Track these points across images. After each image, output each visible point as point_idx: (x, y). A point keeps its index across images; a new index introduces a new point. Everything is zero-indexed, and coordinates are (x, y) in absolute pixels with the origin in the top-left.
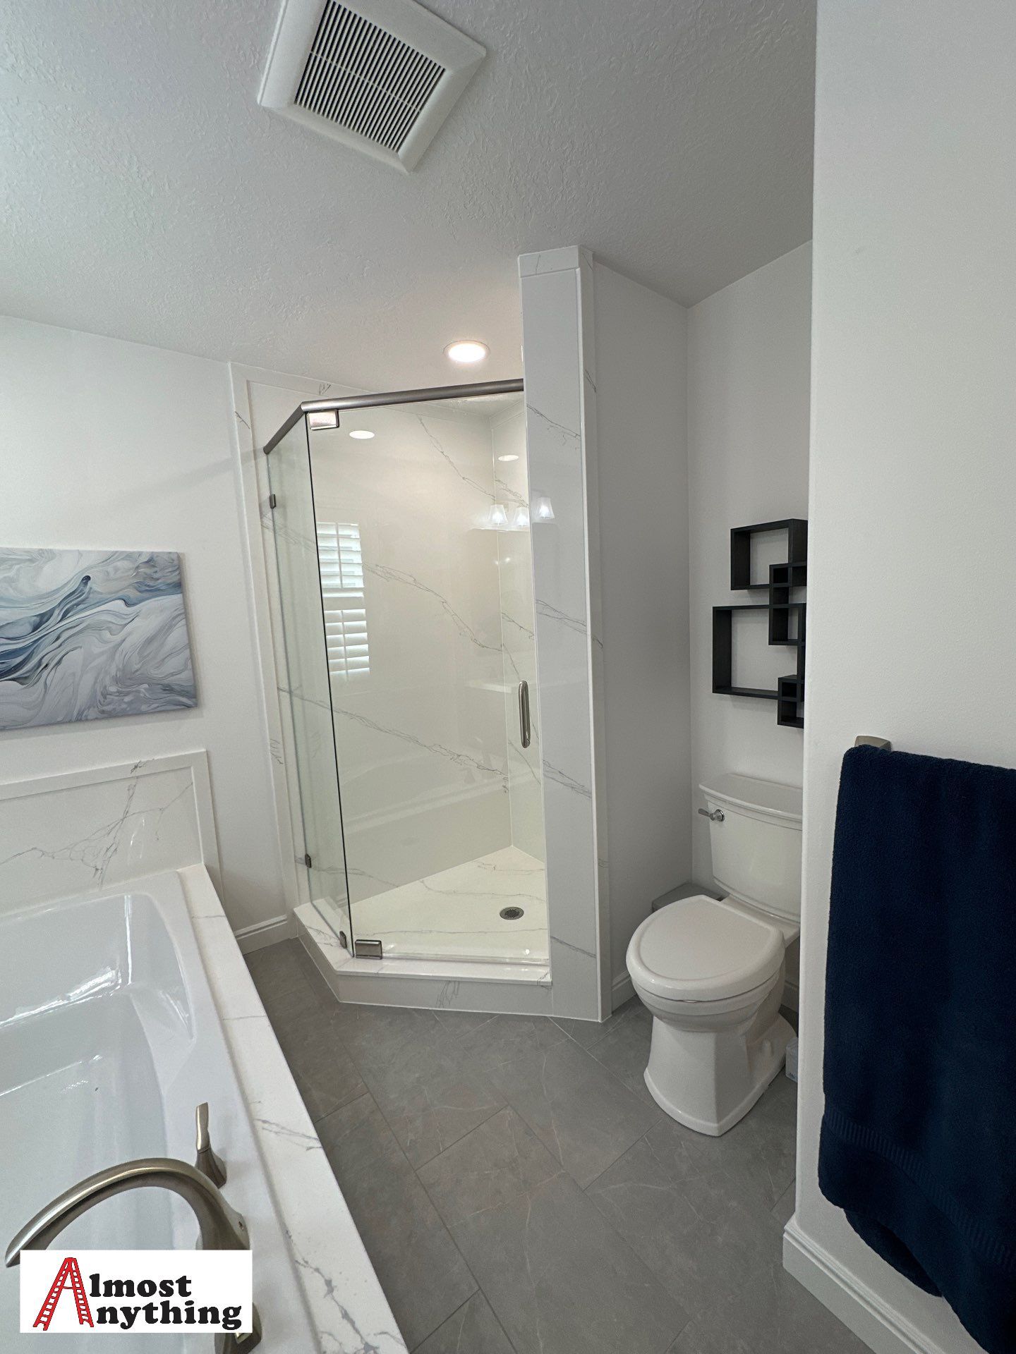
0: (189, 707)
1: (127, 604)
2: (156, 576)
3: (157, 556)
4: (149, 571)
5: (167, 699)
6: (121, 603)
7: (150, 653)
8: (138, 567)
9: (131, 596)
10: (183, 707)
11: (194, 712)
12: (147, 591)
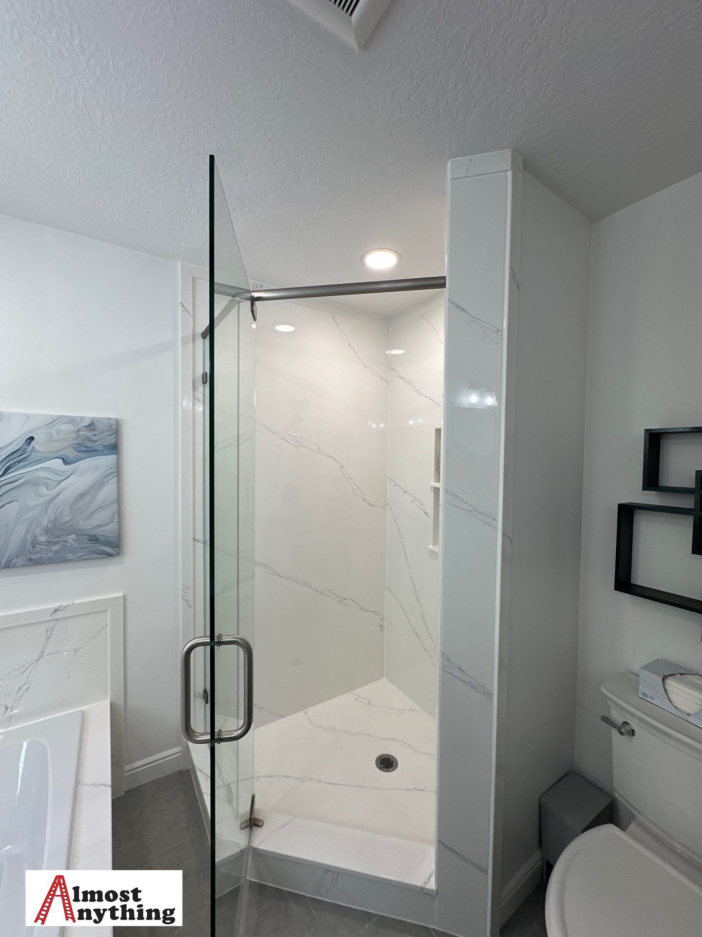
0: (110, 555)
1: (66, 462)
2: (94, 438)
3: (98, 421)
4: (88, 434)
5: (92, 548)
6: (60, 461)
7: (80, 508)
8: (79, 430)
9: (70, 455)
10: (105, 556)
11: (116, 559)
12: (85, 451)
